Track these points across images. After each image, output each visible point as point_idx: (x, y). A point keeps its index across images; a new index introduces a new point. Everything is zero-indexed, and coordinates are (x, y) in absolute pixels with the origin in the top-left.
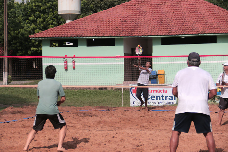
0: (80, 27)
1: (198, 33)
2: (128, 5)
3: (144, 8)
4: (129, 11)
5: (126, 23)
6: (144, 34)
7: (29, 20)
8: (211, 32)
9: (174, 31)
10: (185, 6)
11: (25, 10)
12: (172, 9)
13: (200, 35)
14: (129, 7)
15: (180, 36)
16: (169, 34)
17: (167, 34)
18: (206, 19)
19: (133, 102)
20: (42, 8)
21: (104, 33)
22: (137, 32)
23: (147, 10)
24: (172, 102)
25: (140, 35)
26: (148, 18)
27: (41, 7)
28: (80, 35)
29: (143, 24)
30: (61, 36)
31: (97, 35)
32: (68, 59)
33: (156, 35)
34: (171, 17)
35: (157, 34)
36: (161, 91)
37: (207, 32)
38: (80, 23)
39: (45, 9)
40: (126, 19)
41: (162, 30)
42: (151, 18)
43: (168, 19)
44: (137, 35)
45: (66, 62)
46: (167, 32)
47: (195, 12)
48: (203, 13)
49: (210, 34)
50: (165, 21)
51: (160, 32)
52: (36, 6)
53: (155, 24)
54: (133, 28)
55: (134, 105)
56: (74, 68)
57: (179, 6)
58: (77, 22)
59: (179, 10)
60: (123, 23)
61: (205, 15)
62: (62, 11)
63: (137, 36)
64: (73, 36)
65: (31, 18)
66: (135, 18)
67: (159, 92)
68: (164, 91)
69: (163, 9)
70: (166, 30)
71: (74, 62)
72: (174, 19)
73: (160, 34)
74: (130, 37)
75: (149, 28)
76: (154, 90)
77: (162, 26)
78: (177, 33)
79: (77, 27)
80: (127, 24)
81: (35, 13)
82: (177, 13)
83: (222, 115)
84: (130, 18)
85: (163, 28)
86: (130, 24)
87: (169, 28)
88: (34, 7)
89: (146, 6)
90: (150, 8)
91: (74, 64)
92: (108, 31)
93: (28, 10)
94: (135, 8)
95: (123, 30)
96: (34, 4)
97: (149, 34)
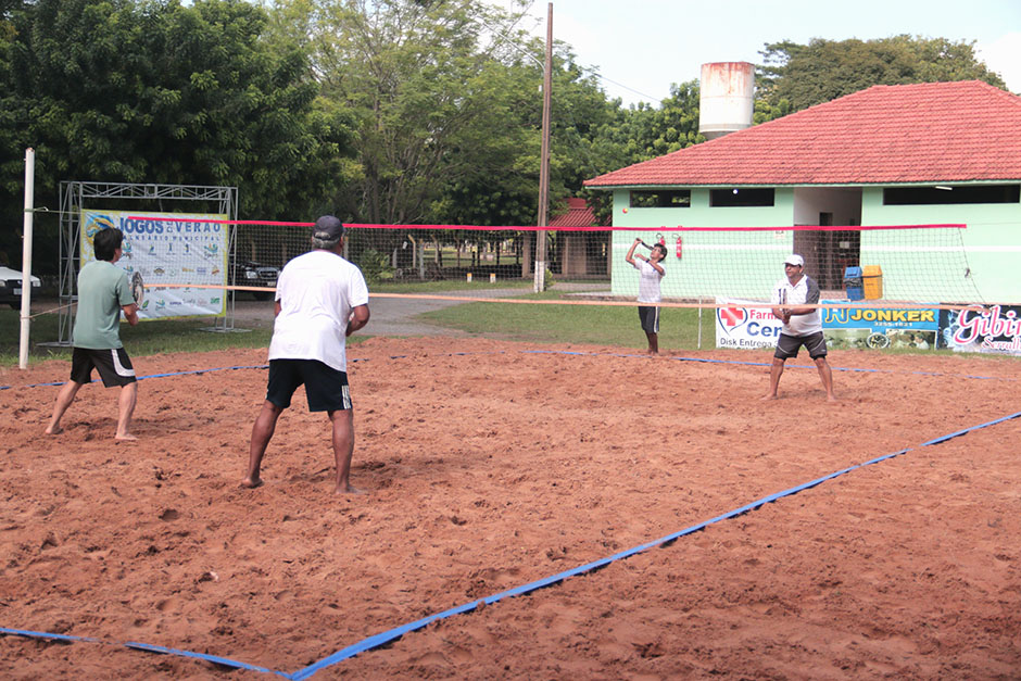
0: (700, 162)
1: (971, 177)
2: (826, 109)
3: (862, 117)
4: (823, 124)
5: (808, 151)
6: (840, 180)
7: (653, 146)
8: (1003, 176)
9: (914, 173)
10: (962, 111)
11: (647, 125)
12: (929, 118)
13: (975, 182)
14: (826, 114)
15: (935, 183)
16: (901, 179)
17: (894, 180)
18: (1003, 144)
19: (721, 338)
20: (683, 120)
21: (749, 175)
22: (824, 175)
23: (867, 121)
25: (830, 180)
27: (680, 116)
28: (694, 181)
29: (846, 155)
30: (651, 181)
31: (732, 180)
32: (667, 235)
33: (867, 182)
34: (918, 138)
35: (870, 179)
37: (993, 176)
38: (704, 153)
40: (811, 142)
41: (888, 169)
42: (871, 141)
43: (909, 144)
44: (825, 180)
46: (898, 173)
47: (982, 125)
48: (999, 129)
49: (1002, 179)
50: (900, 149)
51: (880, 174)
52: (671, 115)
53: (876, 155)
54: (819, 166)
55: (722, 344)
56: (679, 256)
57: (947, 112)
59: (945, 122)
60: (801, 151)
61: (1003, 134)
62: (707, 126)
63: (823, 183)
64: (678, 181)
65: (657, 142)
66: (832, 142)
69: (906, 119)
70: (896, 169)
71: (680, 241)
72: (924, 143)
73: (878, 180)
74: (805, 186)
75: (857, 165)
78: (922, 178)
79: (693, 162)
81: (666, 131)
82: (935, 128)
84: (820, 142)
85: (889, 164)
86: (815, 156)
87: (905, 166)
88: (667, 118)
89: (868, 112)
90: (876, 116)
91: (680, 248)
92: (760, 170)
93: (653, 123)
94: (841, 118)
95: (795, 170)
96: (667, 111)
97: (853, 179)
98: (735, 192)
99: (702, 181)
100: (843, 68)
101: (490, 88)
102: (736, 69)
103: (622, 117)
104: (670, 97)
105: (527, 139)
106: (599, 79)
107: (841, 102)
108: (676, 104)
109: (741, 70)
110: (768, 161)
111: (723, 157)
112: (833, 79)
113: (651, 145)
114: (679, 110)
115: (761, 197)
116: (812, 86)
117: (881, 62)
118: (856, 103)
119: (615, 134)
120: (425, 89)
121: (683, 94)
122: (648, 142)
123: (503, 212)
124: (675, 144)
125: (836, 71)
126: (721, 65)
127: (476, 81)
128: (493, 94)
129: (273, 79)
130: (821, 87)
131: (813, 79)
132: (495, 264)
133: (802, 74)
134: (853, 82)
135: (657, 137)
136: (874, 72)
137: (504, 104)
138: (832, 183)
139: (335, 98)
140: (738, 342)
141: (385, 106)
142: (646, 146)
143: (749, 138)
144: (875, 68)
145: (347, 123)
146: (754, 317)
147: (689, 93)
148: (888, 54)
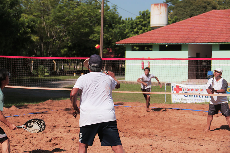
0: (155, 36)
2: (197, 18)
4: (196, 23)
5: (192, 32)
6: (205, 42)
11: (131, 25)
14: (197, 20)
16: (226, 41)
17: (224, 41)
19: (174, 98)
20: (143, 23)
21: (173, 40)
22: (199, 40)
23: (211, 22)
24: (208, 100)
25: (201, 42)
26: (211, 28)
28: (154, 42)
29: (206, 33)
30: (139, 42)
31: (167, 42)
32: (144, 61)
35: (215, 41)
36: (198, 90)
38: (156, 33)
39: (146, 24)
40: (193, 29)
41: (221, 38)
42: (214, 28)
43: (227, 29)
44: (199, 42)
45: (143, 63)
46: (225, 39)
50: (224, 31)
51: (218, 40)
52: (139, 21)
53: (216, 33)
54: (197, 37)
55: (174, 101)
58: (154, 31)
60: (190, 32)
62: (153, 25)
64: (148, 42)
65: (135, 30)
66: (200, 29)
67: (196, 91)
68: (201, 90)
69: (225, 21)
70: (224, 38)
71: (149, 63)
73: (218, 41)
74: (193, 44)
75: (210, 36)
76: (192, 89)
77: (222, 34)
79: (153, 36)
80: (193, 34)
81: (138, 26)
83: (210, 120)
84: (196, 29)
85: (221, 36)
86: (195, 34)
87: (227, 36)
88: (138, 22)
89: (211, 19)
90: (214, 20)
91: (149, 65)
92: (176, 38)
93: (133, 24)
94: (202, 21)
95: (188, 38)
96: (138, 20)
97: (209, 41)
98: (167, 46)
99: (156, 42)
100: (194, 6)
101: (81, 12)
102: (163, 6)
103: (123, 22)
104: (139, 16)
105: (94, 28)
106: (117, 10)
107: (202, 16)
108: (141, 18)
109: (164, 6)
110: (179, 35)
111: (163, 34)
112: (191, 10)
113: (133, 31)
114: (142, 20)
115: (177, 47)
116: (184, 12)
117: (206, 5)
118: (207, 16)
119: (121, 28)
120: (60, 12)
121: (143, 14)
122: (132, 30)
123: (85, 53)
124: (141, 31)
125: (192, 8)
126: (158, 4)
127: (77, 10)
128: (83, 14)
129: (7, 6)
130: (187, 13)
131: (184, 10)
132: (82, 70)
133: (181, 8)
134: (197, 11)
135: (135, 28)
136: (204, 8)
137: (86, 17)
138: (202, 43)
139: (28, 14)
140: (181, 100)
141: (46, 17)
142: (131, 32)
143: (171, 28)
144: (204, 6)
145: (34, 22)
146: (186, 90)
147: (145, 14)
148: (208, 2)
